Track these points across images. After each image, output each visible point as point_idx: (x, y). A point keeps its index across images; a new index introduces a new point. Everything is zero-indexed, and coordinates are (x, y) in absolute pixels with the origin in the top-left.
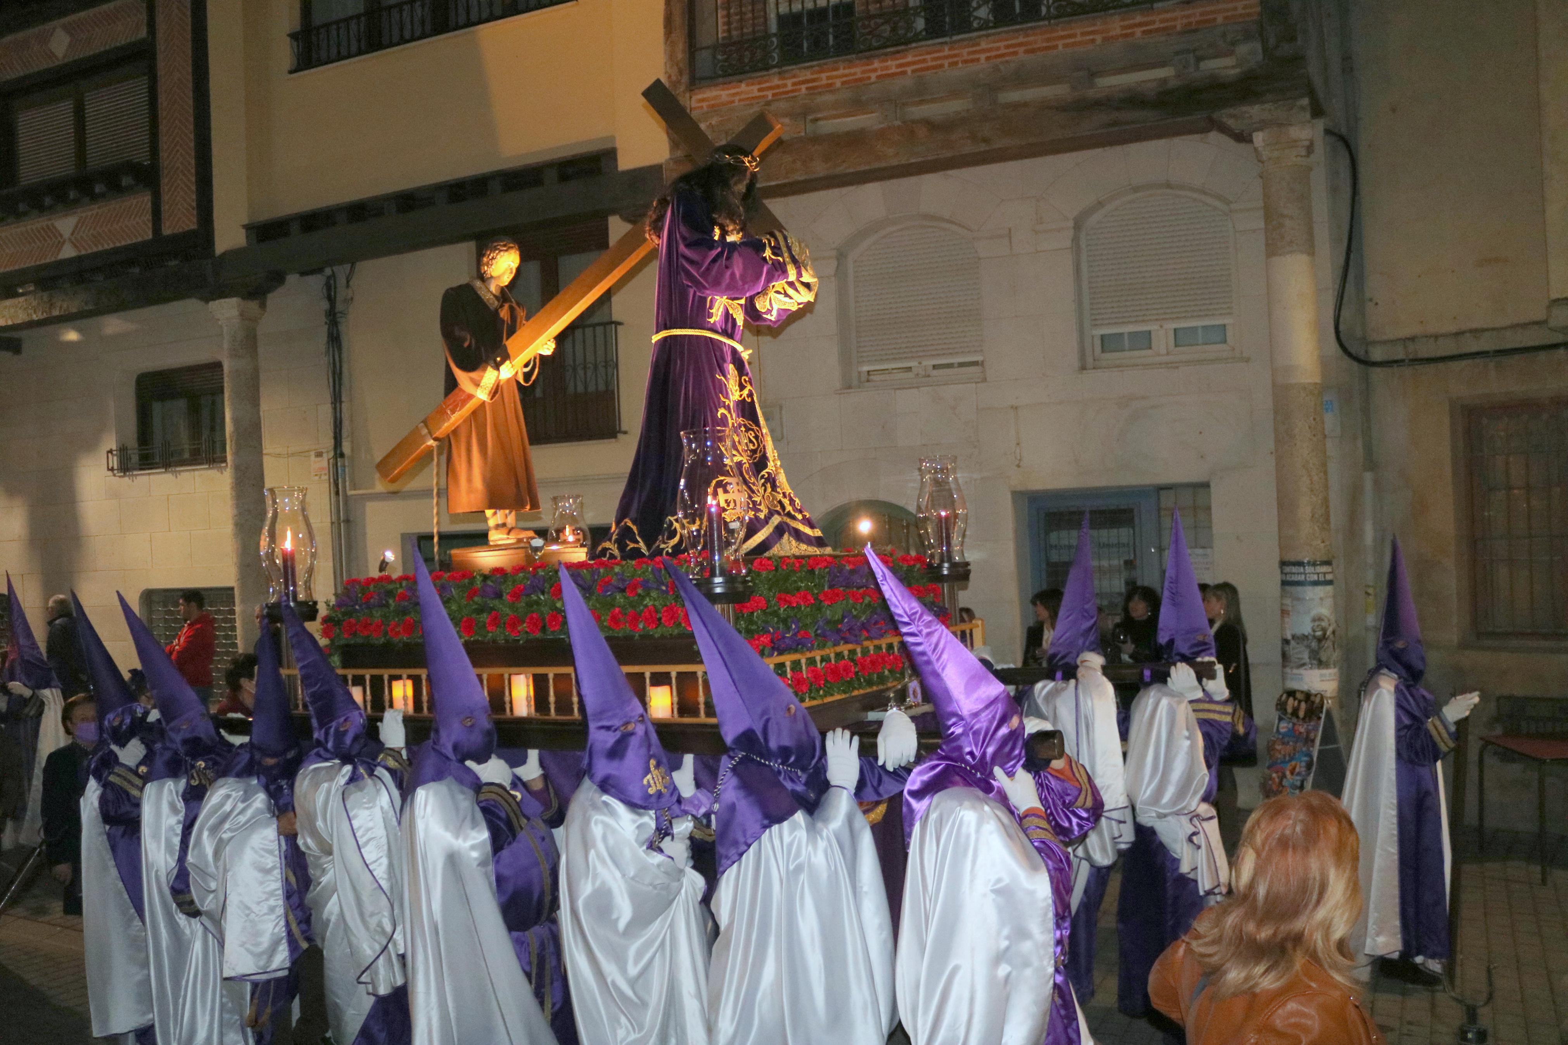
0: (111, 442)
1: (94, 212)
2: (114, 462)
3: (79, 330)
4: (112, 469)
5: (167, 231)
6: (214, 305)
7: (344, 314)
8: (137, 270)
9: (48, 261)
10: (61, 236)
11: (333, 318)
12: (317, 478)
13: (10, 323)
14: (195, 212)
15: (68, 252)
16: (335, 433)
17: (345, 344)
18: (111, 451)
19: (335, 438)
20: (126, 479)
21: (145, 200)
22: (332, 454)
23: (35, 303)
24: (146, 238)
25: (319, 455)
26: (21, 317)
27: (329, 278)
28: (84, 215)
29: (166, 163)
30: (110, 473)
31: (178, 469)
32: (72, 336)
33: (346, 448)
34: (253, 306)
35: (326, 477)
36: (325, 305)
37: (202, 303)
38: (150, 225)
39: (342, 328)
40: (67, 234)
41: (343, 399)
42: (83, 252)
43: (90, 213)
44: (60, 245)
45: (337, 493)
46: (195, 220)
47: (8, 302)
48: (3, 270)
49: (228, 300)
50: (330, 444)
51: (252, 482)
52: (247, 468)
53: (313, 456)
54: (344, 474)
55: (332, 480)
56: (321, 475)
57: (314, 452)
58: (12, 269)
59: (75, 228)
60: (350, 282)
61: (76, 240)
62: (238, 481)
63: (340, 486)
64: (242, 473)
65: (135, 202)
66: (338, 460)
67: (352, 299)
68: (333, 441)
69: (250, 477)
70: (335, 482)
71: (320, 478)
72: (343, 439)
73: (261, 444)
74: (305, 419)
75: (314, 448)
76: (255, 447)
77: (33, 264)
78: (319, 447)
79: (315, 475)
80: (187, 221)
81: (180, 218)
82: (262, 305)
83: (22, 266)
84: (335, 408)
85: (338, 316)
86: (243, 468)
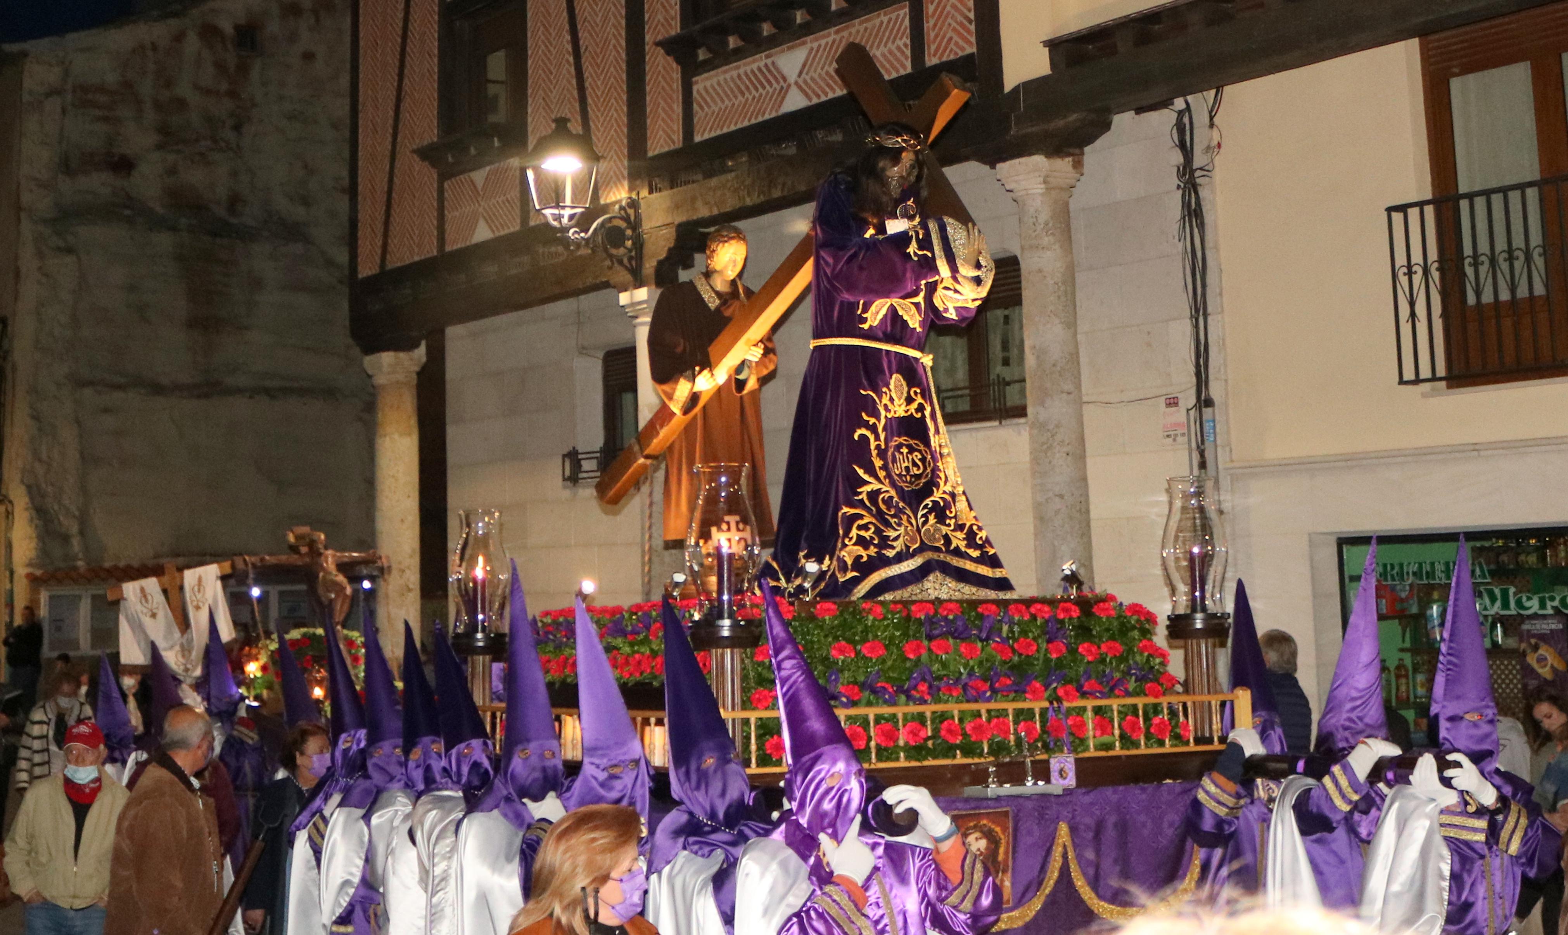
1: (831, 37)
5: (932, 59)
6: (1007, 169)
7: (1207, 170)
9: (767, 117)
10: (785, 79)
11: (1190, 178)
12: (1169, 440)
13: (715, 212)
14: (973, 27)
15: (795, 102)
16: (1198, 366)
17: (1208, 218)
19: (1198, 374)
21: (900, 15)
22: (1193, 401)
23: (748, 181)
24: (903, 71)
25: (1172, 402)
26: (731, 204)
27: (1181, 114)
28: (816, 43)
33: (1215, 391)
34: (1063, 166)
35: (1185, 439)
36: (1176, 157)
37: (987, 167)
38: (908, 52)
39: (1204, 194)
40: (792, 77)
41: (1210, 309)
42: (815, 101)
43: (824, 40)
44: (783, 93)
45: (1203, 465)
46: (973, 39)
47: (714, 182)
48: (706, 136)
49: (1023, 160)
50: (1189, 385)
51: (1065, 449)
52: (1057, 426)
53: (1162, 404)
54: (1215, 433)
55: (1194, 445)
56: (1176, 435)
57: (1163, 398)
58: (719, 132)
59: (804, 66)
60: (1215, 119)
61: (805, 82)
62: (1045, 447)
63: (1207, 454)
64: (1049, 434)
65: (885, 19)
66: (1204, 409)
67: (1219, 145)
68: (1194, 379)
69: (1063, 441)
70: (1198, 447)
71: (1174, 440)
72: (1211, 377)
73: (1079, 386)
74: (1149, 345)
75: (1164, 391)
76: (1069, 393)
77: (746, 123)
78: (1173, 391)
79: (1168, 436)
80: (961, 43)
81: (951, 39)
82: (1078, 165)
83: (733, 128)
84: (1197, 326)
85: (1198, 173)
86: (1051, 427)
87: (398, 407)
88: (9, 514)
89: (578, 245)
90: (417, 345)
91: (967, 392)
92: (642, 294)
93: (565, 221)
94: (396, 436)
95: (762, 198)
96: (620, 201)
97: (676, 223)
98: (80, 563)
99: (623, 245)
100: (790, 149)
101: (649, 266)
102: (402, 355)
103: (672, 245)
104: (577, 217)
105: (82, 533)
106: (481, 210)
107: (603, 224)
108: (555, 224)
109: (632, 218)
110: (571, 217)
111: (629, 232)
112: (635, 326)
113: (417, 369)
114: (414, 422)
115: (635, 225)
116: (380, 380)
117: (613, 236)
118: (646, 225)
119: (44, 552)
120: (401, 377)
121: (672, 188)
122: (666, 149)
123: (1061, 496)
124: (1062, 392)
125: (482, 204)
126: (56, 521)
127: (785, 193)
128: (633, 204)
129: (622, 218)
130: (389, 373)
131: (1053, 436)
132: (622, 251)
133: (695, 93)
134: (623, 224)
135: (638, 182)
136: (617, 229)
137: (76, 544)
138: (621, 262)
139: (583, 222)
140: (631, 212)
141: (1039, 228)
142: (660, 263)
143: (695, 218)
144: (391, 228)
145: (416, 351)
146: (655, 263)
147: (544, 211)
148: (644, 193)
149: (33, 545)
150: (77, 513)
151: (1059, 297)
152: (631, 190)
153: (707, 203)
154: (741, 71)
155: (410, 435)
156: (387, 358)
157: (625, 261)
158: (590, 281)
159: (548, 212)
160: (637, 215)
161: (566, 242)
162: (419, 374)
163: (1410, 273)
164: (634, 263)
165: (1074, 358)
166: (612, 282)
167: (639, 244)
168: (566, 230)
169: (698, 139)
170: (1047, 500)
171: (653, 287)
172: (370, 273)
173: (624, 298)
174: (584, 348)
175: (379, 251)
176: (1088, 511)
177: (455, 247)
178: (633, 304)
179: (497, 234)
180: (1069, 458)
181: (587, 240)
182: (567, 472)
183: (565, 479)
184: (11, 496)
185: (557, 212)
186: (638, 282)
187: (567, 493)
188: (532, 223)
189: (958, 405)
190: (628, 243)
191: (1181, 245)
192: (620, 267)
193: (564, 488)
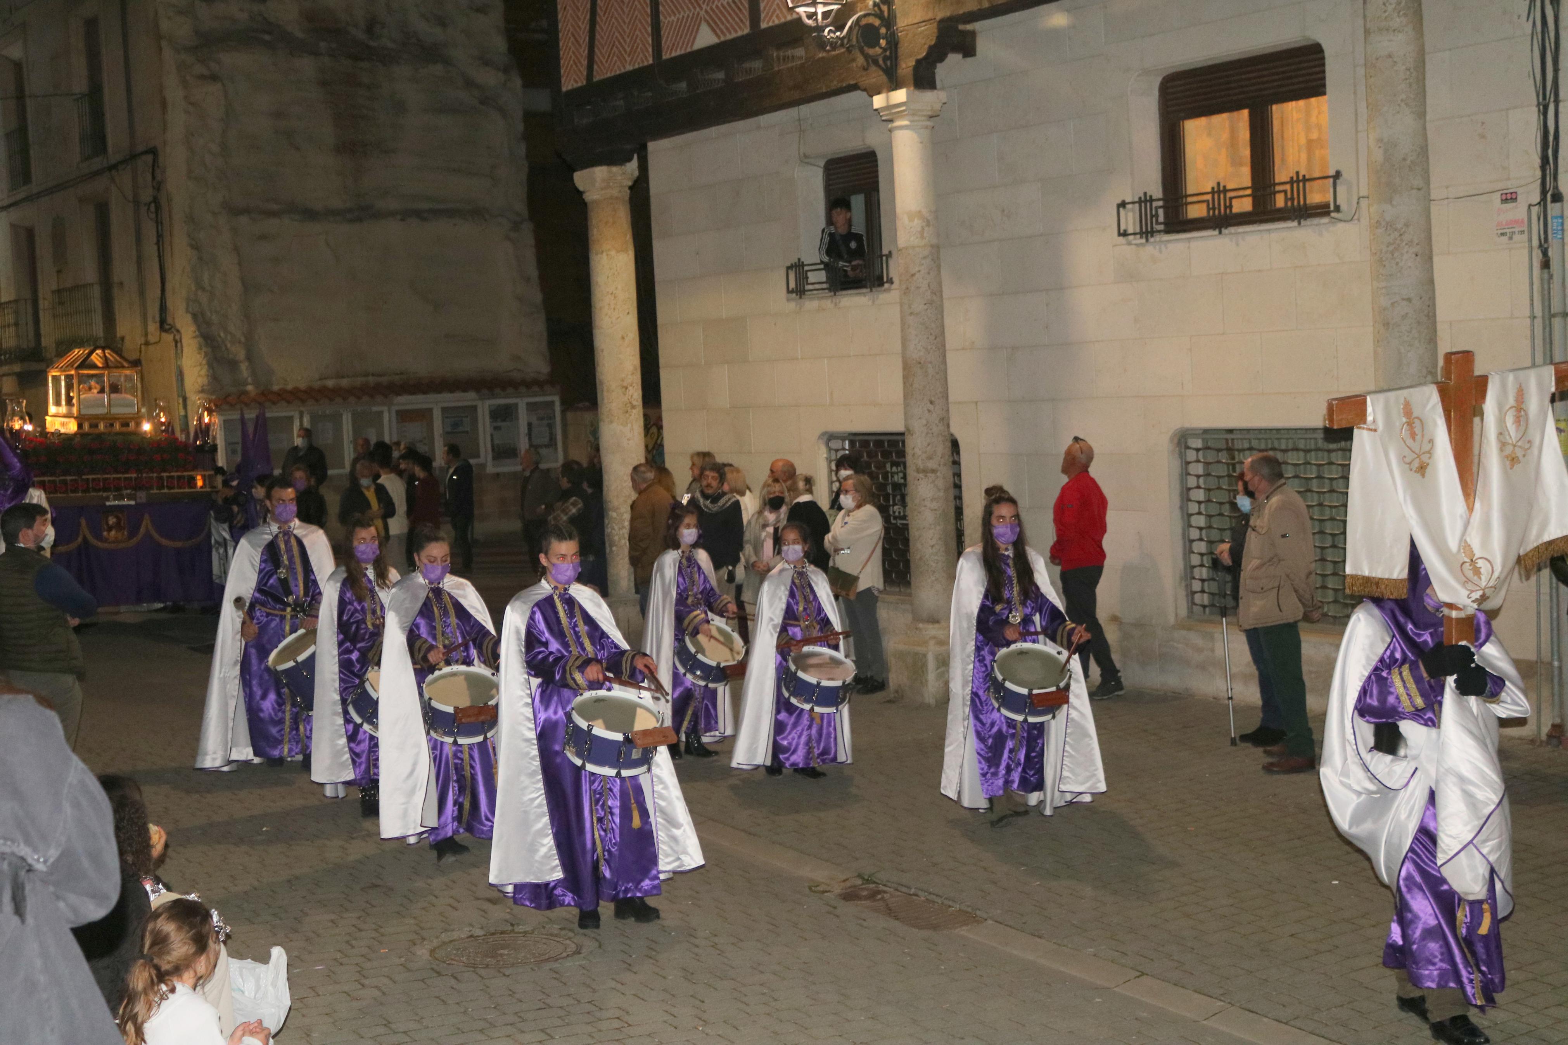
0: (1123, 190)
2: (1130, 220)
4: (1124, 234)
12: (1505, 239)
13: (985, 5)
16: (1545, 157)
18: (1123, 205)
19: (1545, 165)
20: (1149, 249)
22: (1536, 198)
25: (1509, 198)
30: (1122, 239)
31: (1241, 229)
35: (1525, 237)
41: (1562, 95)
45: (1546, 264)
50: (1531, 180)
51: (1415, 249)
52: (1407, 225)
53: (1499, 200)
54: (1563, 230)
55: (1535, 243)
56: (1513, 233)
57: (1498, 195)
62: (1391, 248)
63: (1550, 253)
64: (1397, 234)
66: (1550, 205)
68: (1539, 173)
69: (1412, 241)
70: (1541, 246)
71: (1511, 238)
72: (1561, 169)
73: (1428, 183)
74: (1483, 136)
75: (1500, 186)
76: (1419, 189)
78: (1511, 185)
79: (1503, 234)
84: (1545, 114)
86: (1399, 226)
87: (614, 223)
88: (177, 343)
89: (834, 46)
90: (630, 160)
91: (1249, 192)
92: (900, 95)
93: (820, 19)
94: (613, 253)
97: (938, 18)
98: (250, 388)
99: (878, 44)
101: (906, 66)
102: (615, 169)
103: (933, 43)
104: (833, 14)
105: (249, 358)
106: (702, 13)
107: (857, 22)
108: (810, 22)
109: (886, 14)
110: (826, 15)
111: (883, 31)
112: (890, 131)
113: (630, 183)
114: (629, 237)
115: (889, 22)
116: (590, 196)
117: (868, 34)
118: (902, 22)
119: (214, 378)
120: (615, 192)
123: (1409, 300)
124: (1412, 189)
125: (704, 7)
126: (224, 348)
129: (875, 15)
130: (602, 189)
131: (1401, 235)
132: (878, 50)
134: (877, 22)
136: (870, 26)
137: (244, 369)
138: (875, 62)
139: (838, 20)
140: (885, 8)
141: (1390, 8)
142: (919, 62)
143: (961, 12)
144: (598, 36)
145: (628, 165)
146: (912, 63)
147: (798, 10)
149: (204, 372)
150: (243, 339)
151: (1410, 85)
155: (626, 251)
156: (600, 172)
157: (881, 62)
158: (835, 84)
159: (801, 10)
160: (892, 12)
161: (822, 43)
162: (631, 188)
164: (889, 63)
165: (1423, 151)
166: (860, 84)
167: (894, 43)
168: (820, 29)
170: (1392, 304)
171: (912, 88)
172: (575, 86)
173: (878, 101)
174: (806, 156)
175: (585, 63)
176: (1435, 316)
177: (674, 54)
178: (889, 107)
179: (723, 39)
180: (1418, 259)
181: (842, 39)
182: (792, 285)
183: (789, 291)
184: (178, 325)
185: (812, 10)
186: (895, 84)
187: (792, 305)
188: (764, 25)
189: (1243, 205)
190: (883, 42)
191: (1528, 27)
192: (873, 68)
193: (788, 300)
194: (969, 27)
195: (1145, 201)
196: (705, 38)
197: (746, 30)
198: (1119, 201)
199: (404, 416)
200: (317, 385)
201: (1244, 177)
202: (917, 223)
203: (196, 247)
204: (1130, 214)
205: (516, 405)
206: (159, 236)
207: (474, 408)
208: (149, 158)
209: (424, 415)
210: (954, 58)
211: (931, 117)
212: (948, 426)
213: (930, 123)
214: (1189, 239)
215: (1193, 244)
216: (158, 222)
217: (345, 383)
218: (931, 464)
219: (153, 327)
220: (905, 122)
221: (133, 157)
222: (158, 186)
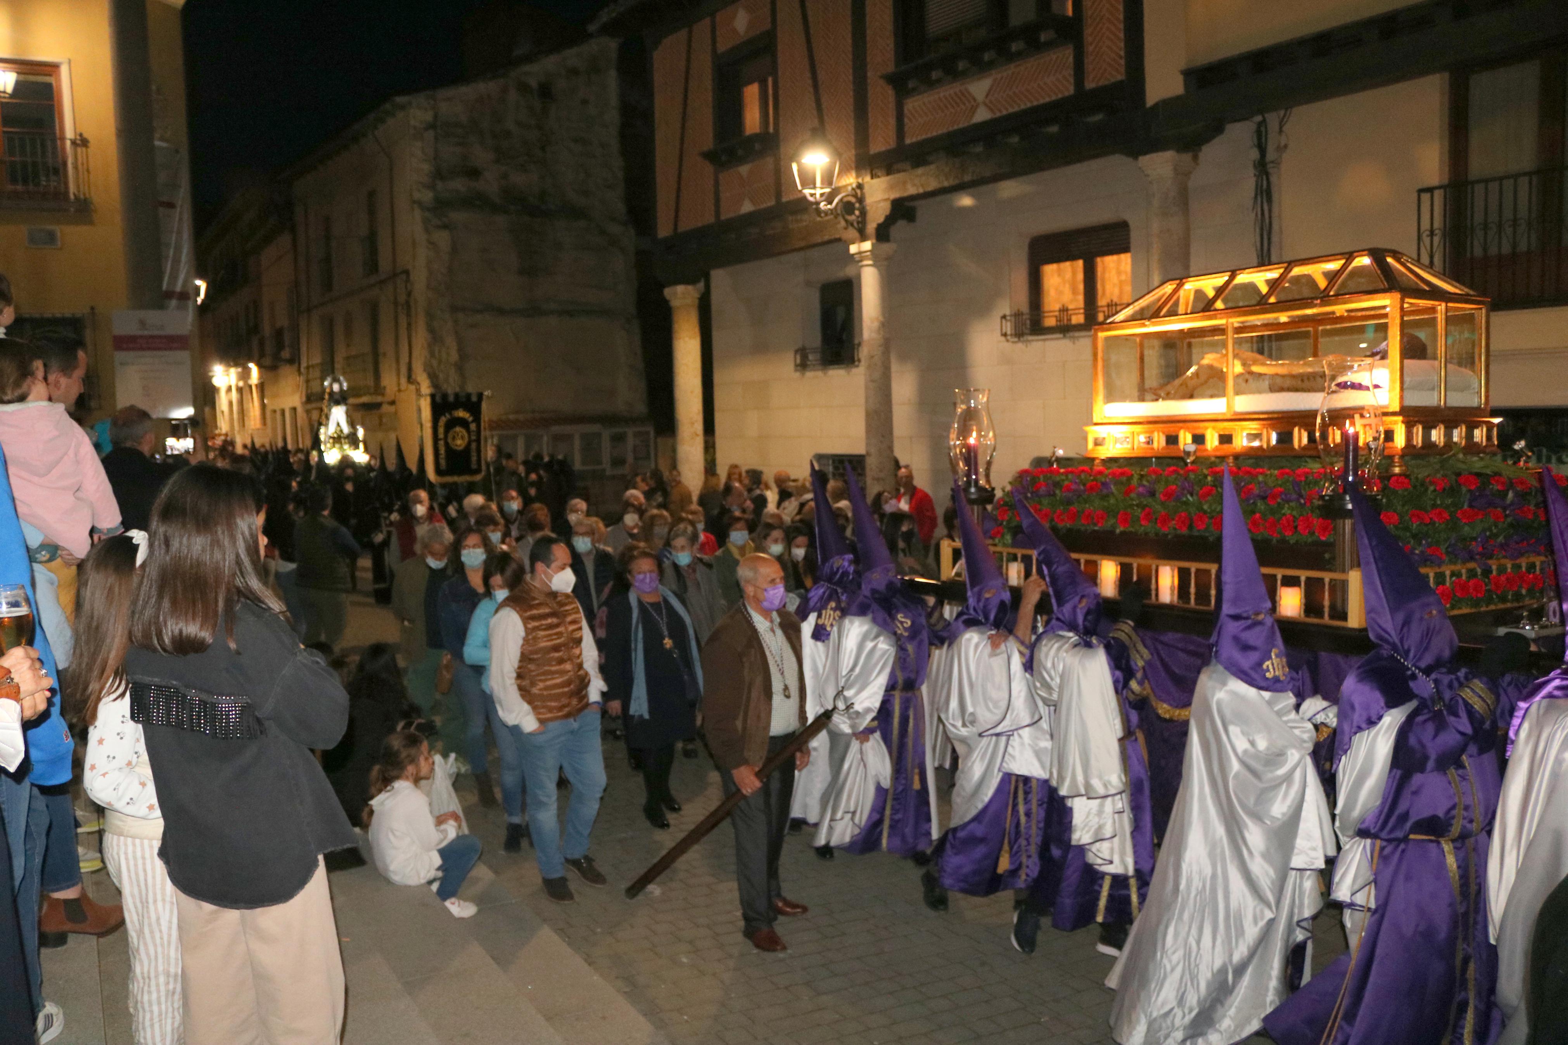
0: (1005, 307)
1: (1010, 72)
2: (1008, 328)
3: (973, 196)
4: (1005, 335)
5: (1089, 85)
6: (1145, 160)
7: (1277, 163)
8: (1054, 129)
9: (961, 126)
10: (975, 100)
11: (1262, 168)
13: (921, 191)
14: (1123, 62)
15: (982, 115)
17: (1275, 196)
18: (1004, 317)
20: (1020, 345)
21: (1066, 55)
23: (947, 170)
24: (1067, 94)
26: (933, 184)
27: (1260, 124)
28: (999, 76)
29: (1090, 13)
30: (1003, 339)
31: (1077, 334)
32: (966, 201)
34: (1187, 157)
36: (1255, 154)
37: (1129, 160)
38: (1072, 80)
39: (1274, 179)
40: (981, 97)
42: (998, 115)
43: (1005, 74)
44: (974, 110)
46: (1123, 70)
47: (920, 171)
48: (914, 140)
49: (1160, 154)
58: (924, 137)
59: (990, 90)
60: (1284, 129)
61: (991, 102)
65: (1054, 57)
67: (1286, 146)
77: (945, 131)
80: (1114, 73)
81: (1105, 70)
82: (1195, 158)
83: (935, 134)
85: (1270, 166)
87: (688, 319)
88: (418, 390)
89: (826, 213)
90: (699, 281)
91: (1082, 311)
92: (867, 245)
93: (818, 196)
94: (687, 338)
95: (957, 182)
96: (851, 184)
97: (892, 198)
99: (853, 213)
100: (979, 149)
101: (871, 227)
102: (689, 287)
103: (888, 213)
104: (825, 195)
106: (746, 192)
107: (841, 200)
108: (811, 199)
109: (859, 196)
110: (822, 195)
111: (857, 205)
112: (860, 267)
113: (699, 296)
114: (697, 330)
115: (861, 200)
116: (674, 304)
117: (847, 207)
118: (869, 200)
120: (689, 302)
121: (888, 174)
122: (883, 149)
125: (747, 188)
127: (975, 178)
128: (860, 186)
129: (853, 196)
130: (681, 299)
132: (854, 217)
133: (906, 111)
134: (853, 200)
135: (863, 172)
136: (849, 203)
138: (852, 225)
139: (829, 199)
140: (858, 191)
141: (1169, 200)
142: (879, 225)
143: (908, 195)
144: (681, 205)
145: (698, 284)
146: (875, 226)
147: (804, 191)
148: (867, 179)
152: (857, 177)
153: (914, 185)
154: (942, 95)
155: (695, 337)
156: (680, 289)
157: (855, 224)
158: (826, 238)
159: (807, 192)
160: (863, 194)
161: (818, 211)
162: (699, 299)
163: (1432, 234)
164: (860, 225)
166: (845, 238)
167: (863, 213)
168: (818, 203)
169: (908, 141)
171: (874, 241)
172: (666, 235)
173: (853, 249)
174: (809, 282)
175: (672, 221)
177: (727, 217)
178: (860, 253)
179: (758, 208)
181: (832, 210)
182: (798, 361)
183: (796, 366)
184: (419, 379)
185: (812, 191)
186: (863, 238)
187: (798, 374)
188: (784, 200)
189: (1078, 319)
190: (857, 213)
191: (1253, 215)
192: (850, 228)
193: (796, 371)
194: (911, 204)
195: (1017, 315)
196: (747, 207)
197: (772, 203)
198: (1001, 314)
199: (557, 438)
200: (504, 417)
201: (1078, 302)
202: (876, 324)
203: (431, 330)
204: (1009, 324)
205: (625, 433)
206: (409, 324)
207: (599, 435)
208: (404, 277)
209: (569, 438)
210: (901, 224)
211: (886, 259)
212: (892, 451)
213: (885, 263)
214: (1044, 340)
215: (1048, 343)
216: (409, 315)
217: (521, 417)
218: (882, 475)
219: (403, 380)
220: (870, 262)
221: (394, 275)
222: (409, 294)
